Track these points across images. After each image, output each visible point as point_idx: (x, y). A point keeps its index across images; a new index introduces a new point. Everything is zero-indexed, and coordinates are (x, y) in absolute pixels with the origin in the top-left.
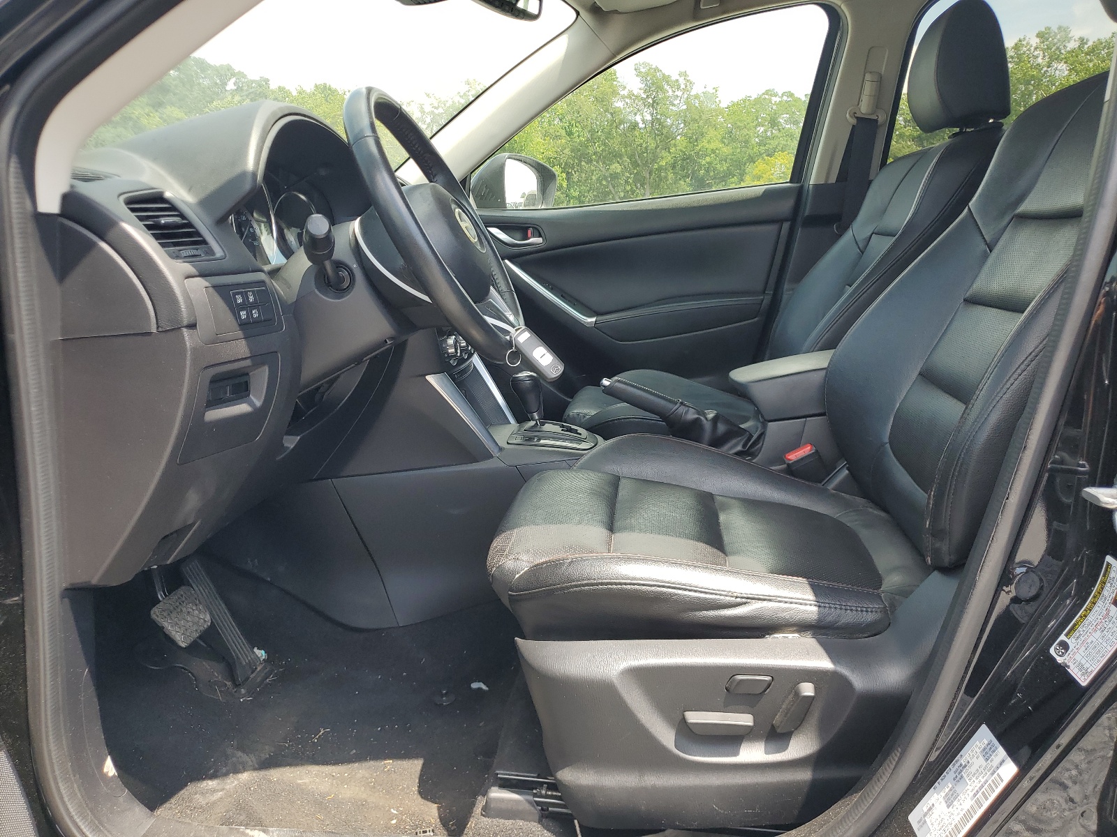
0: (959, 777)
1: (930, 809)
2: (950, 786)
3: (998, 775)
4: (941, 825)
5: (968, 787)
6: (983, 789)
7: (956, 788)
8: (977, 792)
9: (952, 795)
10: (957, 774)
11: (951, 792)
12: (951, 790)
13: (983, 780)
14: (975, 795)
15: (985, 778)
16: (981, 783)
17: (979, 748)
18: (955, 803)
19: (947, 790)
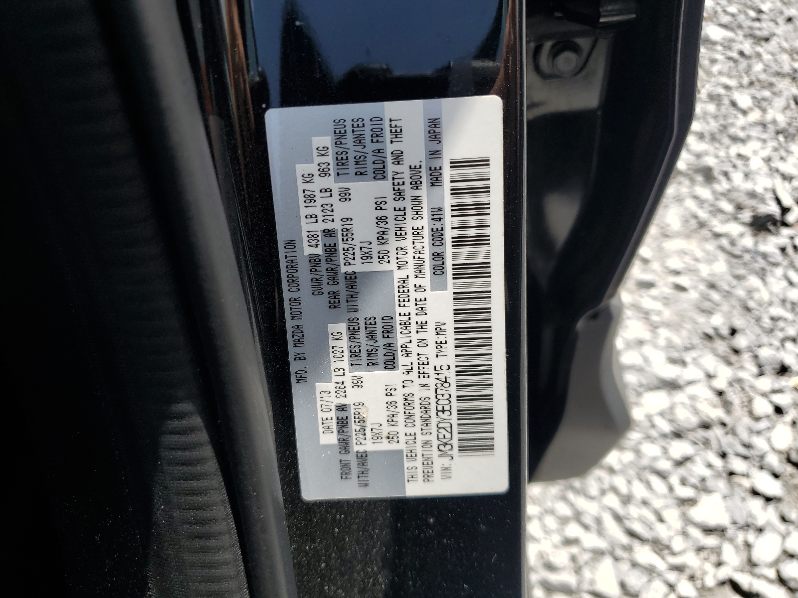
0: (341, 288)
1: (343, 424)
2: (342, 327)
3: (455, 164)
4: (417, 412)
5: (398, 275)
6: (449, 234)
7: (362, 315)
8: (438, 256)
9: (371, 336)
10: (326, 288)
11: (362, 335)
12: (353, 333)
13: (425, 222)
14: (439, 269)
15: (425, 213)
16: (426, 233)
17: (324, 173)
18: (400, 340)
19: (344, 344)
